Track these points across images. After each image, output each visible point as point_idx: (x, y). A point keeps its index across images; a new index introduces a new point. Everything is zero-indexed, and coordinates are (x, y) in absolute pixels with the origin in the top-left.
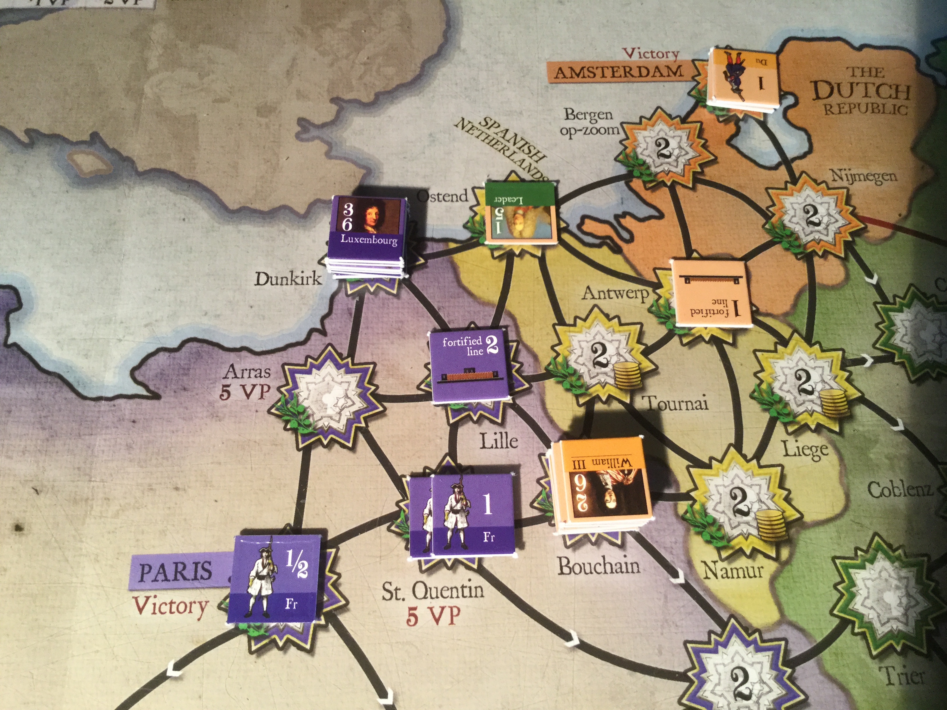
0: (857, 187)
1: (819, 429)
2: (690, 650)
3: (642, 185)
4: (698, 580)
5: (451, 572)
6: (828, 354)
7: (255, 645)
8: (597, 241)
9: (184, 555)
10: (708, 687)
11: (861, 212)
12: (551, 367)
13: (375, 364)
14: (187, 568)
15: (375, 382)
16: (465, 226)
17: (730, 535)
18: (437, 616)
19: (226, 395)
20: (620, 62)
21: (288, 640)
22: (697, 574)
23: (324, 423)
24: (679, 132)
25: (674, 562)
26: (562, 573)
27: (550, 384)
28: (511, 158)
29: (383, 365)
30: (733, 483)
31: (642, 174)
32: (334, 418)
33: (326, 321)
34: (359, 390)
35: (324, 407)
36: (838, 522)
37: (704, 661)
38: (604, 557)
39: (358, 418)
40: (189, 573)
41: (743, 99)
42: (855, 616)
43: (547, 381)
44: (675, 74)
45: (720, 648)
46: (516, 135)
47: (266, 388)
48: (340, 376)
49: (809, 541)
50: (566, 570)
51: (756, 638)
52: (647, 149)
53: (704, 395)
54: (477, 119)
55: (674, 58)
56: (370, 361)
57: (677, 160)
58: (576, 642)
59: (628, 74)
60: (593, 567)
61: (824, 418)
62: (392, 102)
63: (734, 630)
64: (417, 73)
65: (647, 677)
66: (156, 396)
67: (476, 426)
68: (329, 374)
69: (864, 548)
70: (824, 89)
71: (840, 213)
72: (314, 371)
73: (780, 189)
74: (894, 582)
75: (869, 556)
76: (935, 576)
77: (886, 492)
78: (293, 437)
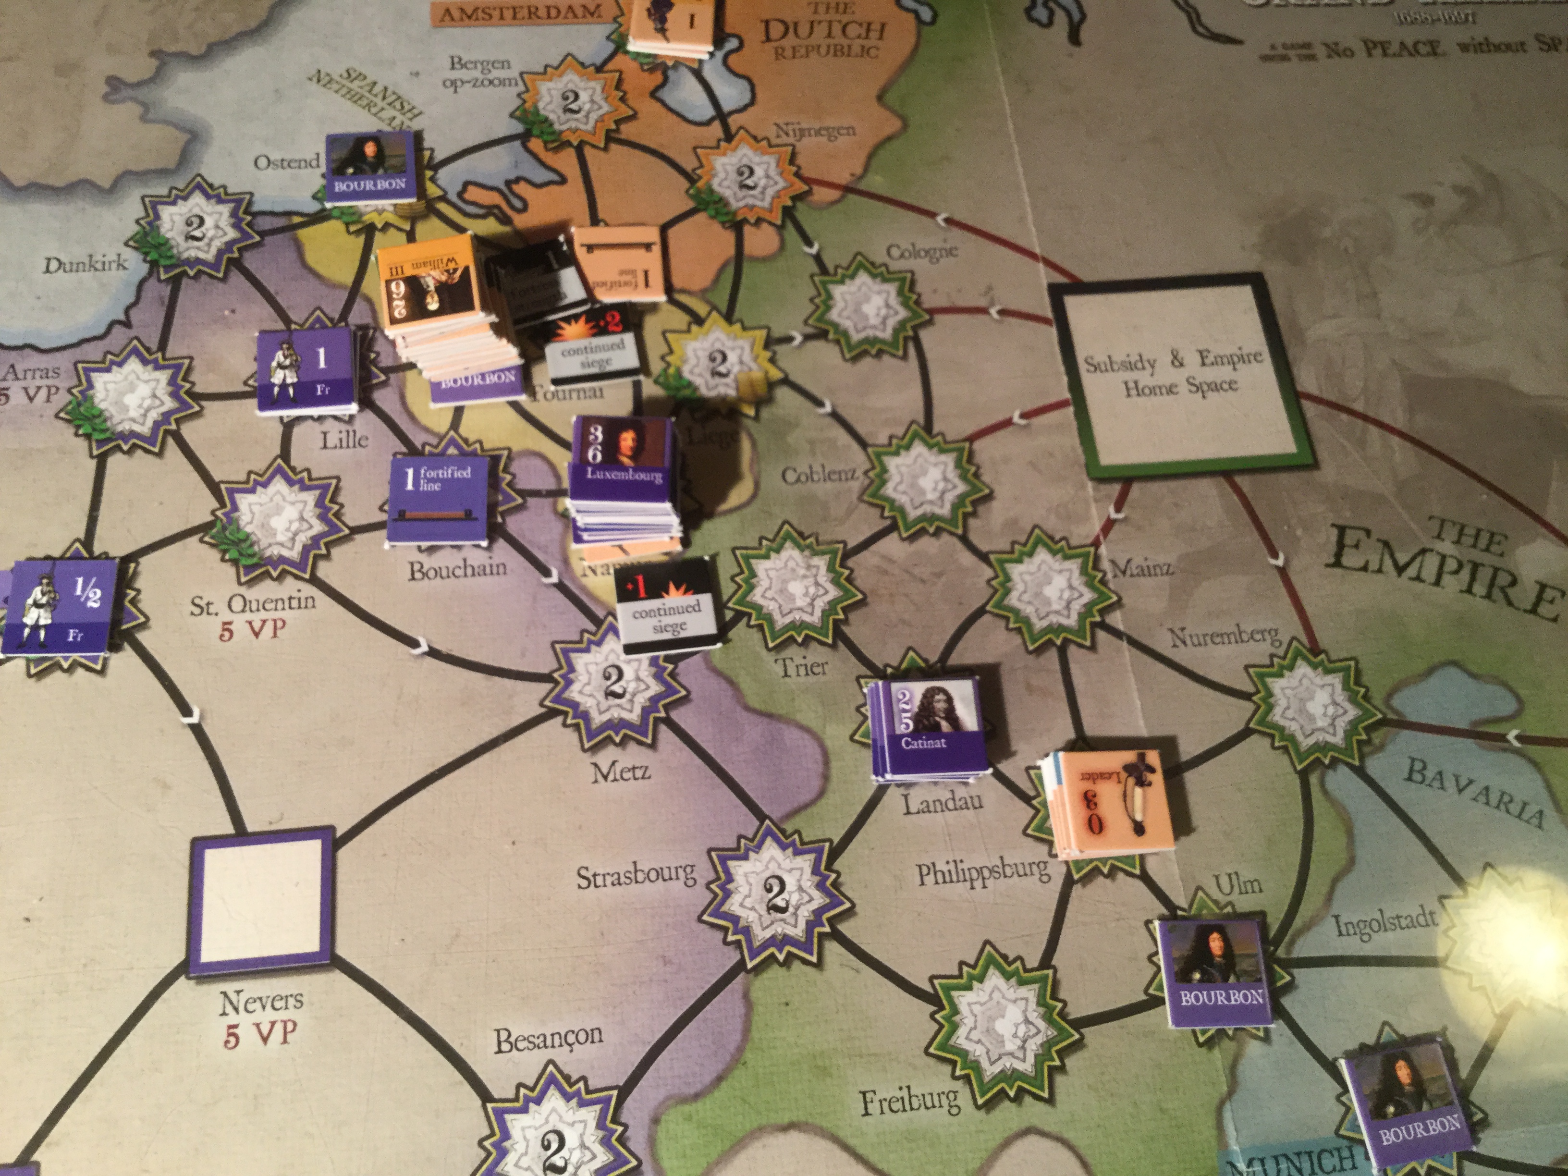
0: (806, 145)
1: (732, 413)
2: (558, 650)
3: (541, 144)
4: (574, 579)
5: (276, 583)
6: (751, 333)
7: (35, 668)
8: (481, 211)
10: (575, 687)
11: (805, 173)
13: (191, 358)
15: (192, 379)
16: (314, 197)
18: (257, 630)
19: (4, 399)
21: (75, 662)
22: (573, 572)
23: (126, 427)
24: (593, 84)
25: (547, 560)
26: (413, 578)
28: (380, 115)
29: (203, 360)
31: (542, 132)
32: (137, 420)
33: (133, 312)
34: (170, 389)
35: (126, 409)
37: (574, 661)
38: (465, 560)
39: (168, 419)
41: (667, 39)
42: (753, 609)
44: (592, 14)
45: (593, 647)
46: (386, 89)
47: (53, 390)
48: (147, 374)
49: (707, 532)
50: (418, 575)
52: (551, 103)
54: (337, 70)
56: (185, 354)
57: (587, 116)
58: (424, 648)
59: (533, 16)
62: (228, 55)
63: (610, 628)
65: (505, 681)
67: (316, 424)
68: (134, 372)
69: (771, 537)
70: (776, 30)
71: (781, 174)
72: (114, 368)
73: (711, 148)
74: (802, 572)
75: (774, 545)
76: (850, 563)
77: (803, 478)
78: (86, 443)
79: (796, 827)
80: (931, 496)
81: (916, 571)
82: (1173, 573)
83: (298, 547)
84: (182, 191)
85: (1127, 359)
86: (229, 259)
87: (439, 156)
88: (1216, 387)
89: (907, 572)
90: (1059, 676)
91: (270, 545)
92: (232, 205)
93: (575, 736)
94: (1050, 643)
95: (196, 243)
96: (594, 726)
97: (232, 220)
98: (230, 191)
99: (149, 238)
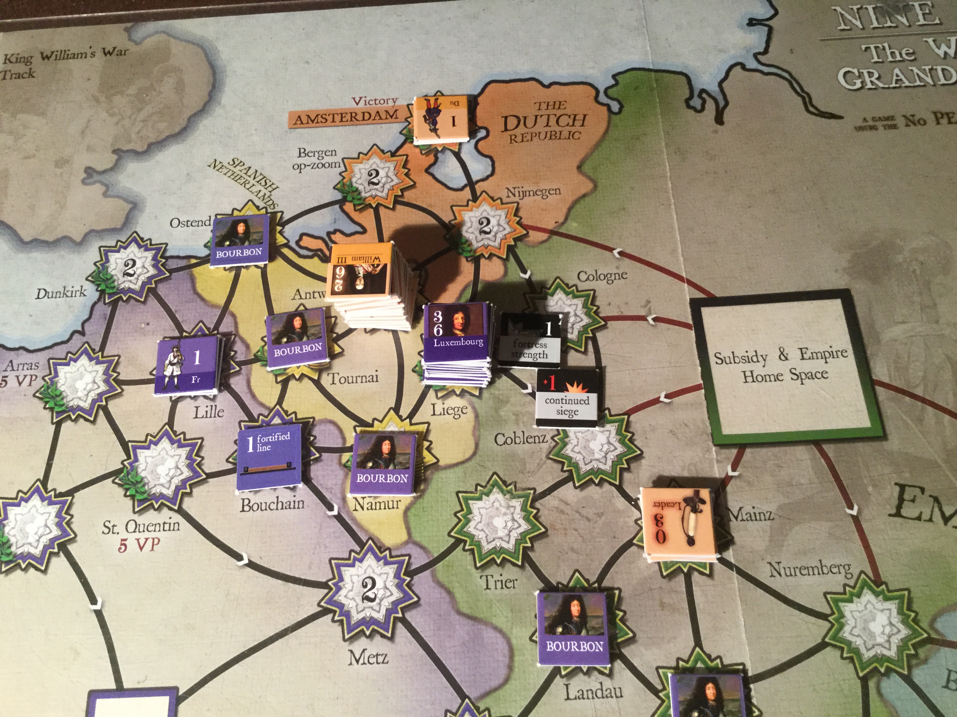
0: (526, 203)
1: (463, 393)
2: (333, 565)
3: (352, 207)
4: (348, 512)
5: (156, 512)
8: (310, 254)
10: (343, 592)
11: (524, 222)
12: (259, 353)
13: (119, 357)
15: (118, 370)
16: (205, 246)
18: (142, 545)
19: (4, 384)
20: (348, 109)
22: (348, 507)
23: (74, 403)
24: (388, 164)
25: (331, 499)
26: (243, 511)
27: (256, 366)
28: (250, 189)
29: (126, 357)
31: (353, 198)
32: (82, 398)
33: (86, 325)
34: (104, 377)
35: (76, 391)
36: (466, 465)
37: (343, 573)
38: (278, 497)
39: (101, 398)
41: (437, 136)
42: (468, 537)
43: (254, 365)
44: (391, 117)
45: (357, 562)
46: (256, 171)
47: (34, 378)
48: (91, 367)
49: (440, 480)
50: (247, 508)
51: (386, 555)
52: (360, 178)
53: (377, 371)
54: (226, 159)
55: (392, 104)
56: (116, 354)
57: (383, 187)
58: (246, 561)
59: (353, 119)
60: (268, 505)
62: (160, 151)
63: (370, 549)
64: (184, 126)
65: (297, 586)
67: (193, 401)
68: (83, 365)
69: (484, 484)
70: (512, 122)
71: (508, 223)
72: (72, 363)
73: (463, 206)
74: (504, 510)
75: (485, 490)
76: (538, 505)
77: (509, 441)
78: (50, 414)
79: (487, 706)
80: (597, 456)
81: (584, 512)
82: (773, 519)
83: (173, 488)
84: (124, 243)
85: (746, 354)
86: (149, 289)
87: (286, 217)
88: (812, 376)
89: (577, 512)
90: (684, 596)
91: (155, 486)
92: (154, 252)
93: (340, 628)
94: (679, 569)
95: (129, 278)
96: (353, 622)
97: (153, 262)
98: (153, 243)
99: (101, 275)
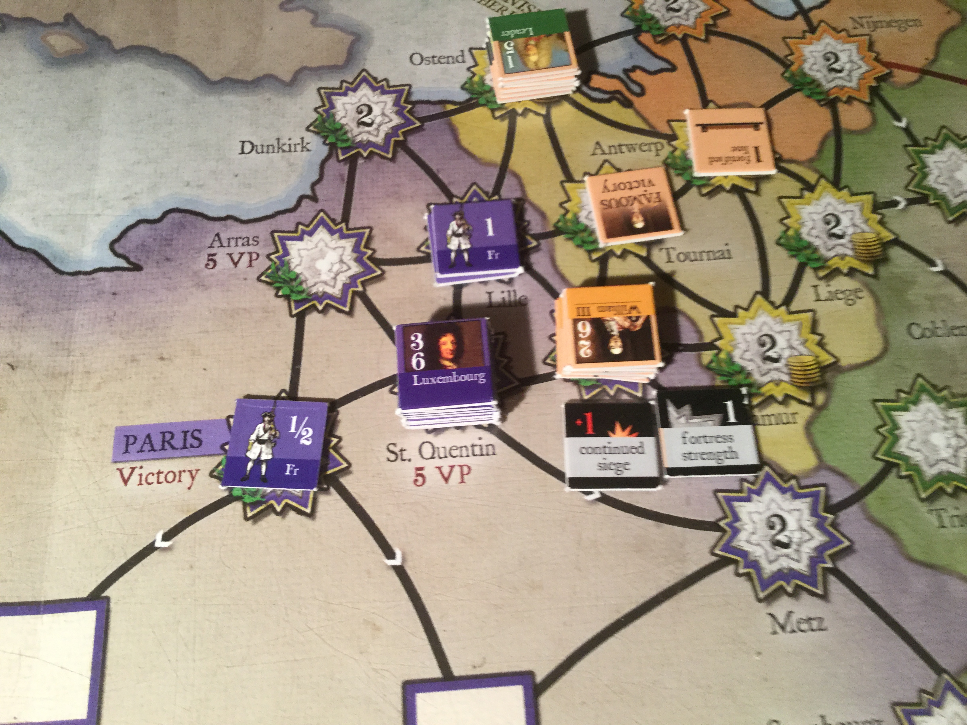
0: (881, 35)
1: (852, 272)
2: (722, 500)
3: (651, 39)
5: (459, 431)
6: (859, 198)
7: (252, 510)
8: (606, 96)
9: (171, 424)
10: (743, 536)
11: (885, 58)
12: (560, 224)
13: (371, 229)
14: (175, 437)
15: (373, 246)
16: (463, 88)
17: (759, 382)
18: (446, 475)
19: (211, 264)
21: (287, 505)
23: (320, 289)
27: (559, 241)
29: (380, 229)
30: (760, 331)
31: (650, 28)
32: (329, 282)
33: (318, 188)
34: (355, 255)
35: (318, 273)
36: (878, 365)
37: (737, 509)
39: (356, 282)
40: (178, 442)
42: (900, 459)
43: (556, 238)
45: (753, 496)
47: (254, 256)
48: (334, 242)
49: (846, 385)
51: (793, 485)
52: (655, 4)
53: (727, 244)
56: (365, 225)
57: (687, 14)
58: (596, 495)
61: (858, 262)
63: (768, 478)
66: (137, 268)
67: (482, 285)
68: (322, 240)
69: (907, 389)
71: (863, 59)
72: (306, 237)
73: (799, 38)
74: (942, 424)
75: (911, 398)
77: (928, 333)
78: (285, 304)
84: (351, 84)
86: (396, 142)
92: (394, 95)
93: (749, 585)
95: (367, 129)
96: (766, 576)
97: (396, 109)
98: (391, 84)
99: (327, 124)
